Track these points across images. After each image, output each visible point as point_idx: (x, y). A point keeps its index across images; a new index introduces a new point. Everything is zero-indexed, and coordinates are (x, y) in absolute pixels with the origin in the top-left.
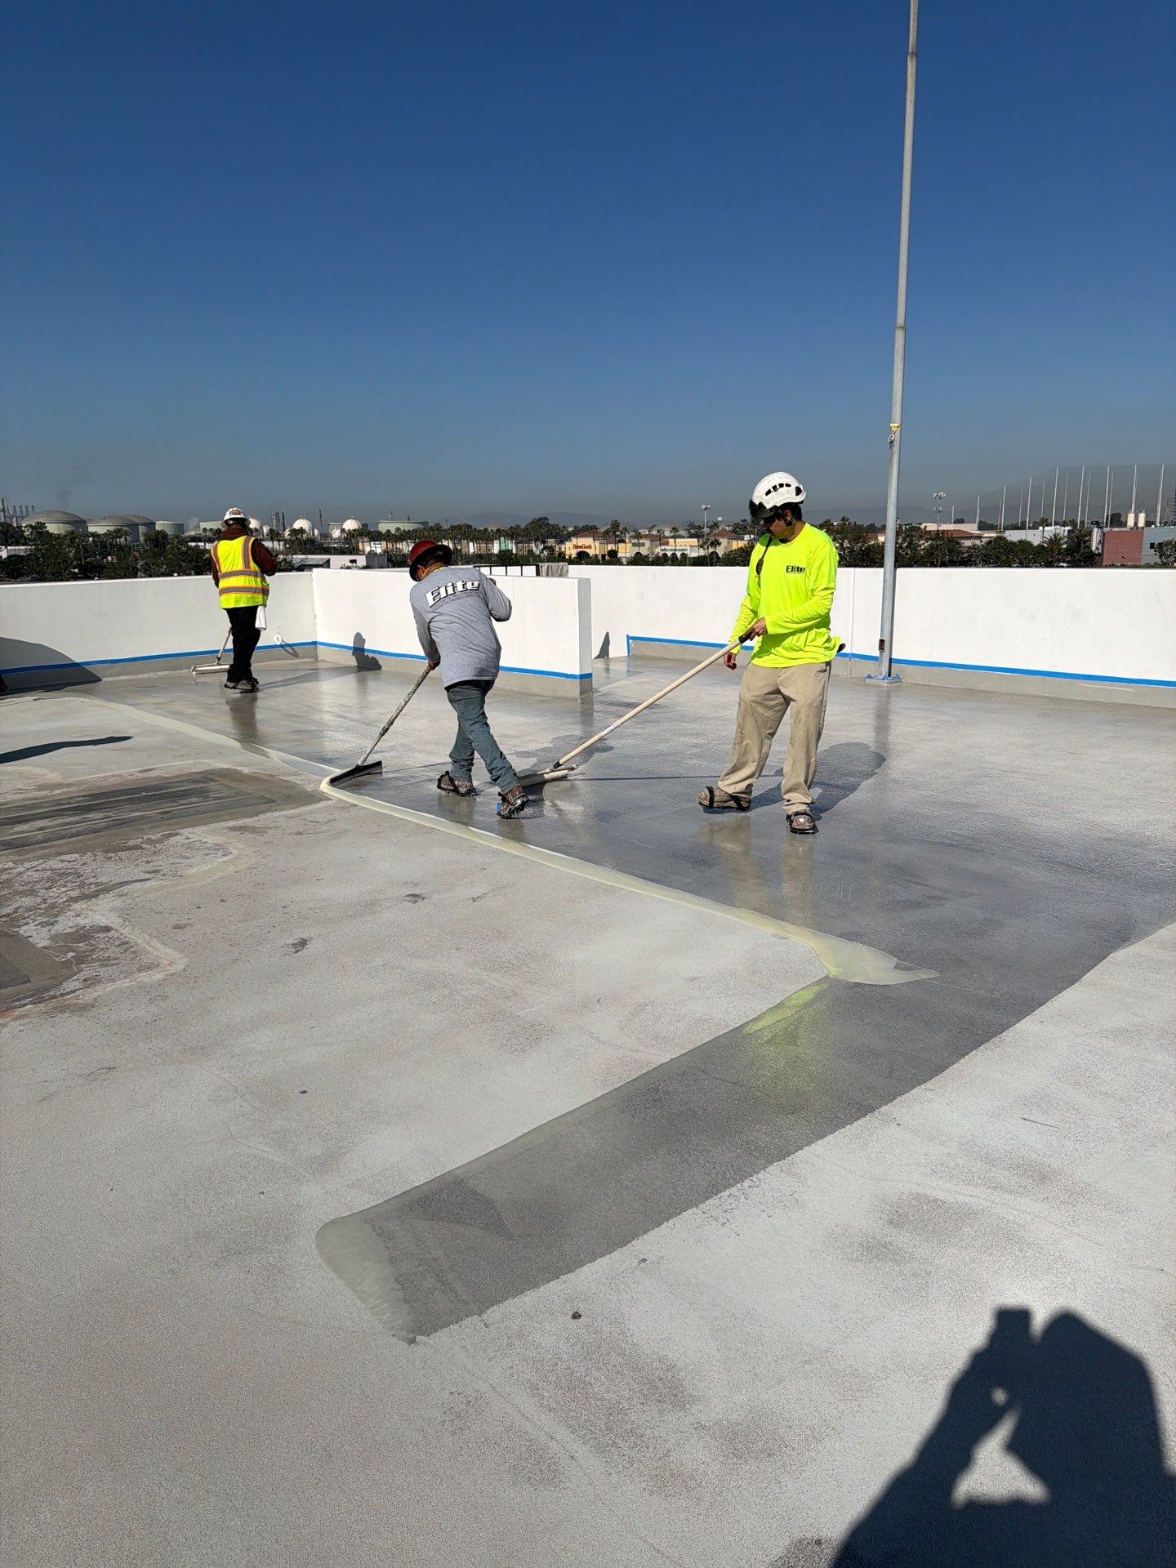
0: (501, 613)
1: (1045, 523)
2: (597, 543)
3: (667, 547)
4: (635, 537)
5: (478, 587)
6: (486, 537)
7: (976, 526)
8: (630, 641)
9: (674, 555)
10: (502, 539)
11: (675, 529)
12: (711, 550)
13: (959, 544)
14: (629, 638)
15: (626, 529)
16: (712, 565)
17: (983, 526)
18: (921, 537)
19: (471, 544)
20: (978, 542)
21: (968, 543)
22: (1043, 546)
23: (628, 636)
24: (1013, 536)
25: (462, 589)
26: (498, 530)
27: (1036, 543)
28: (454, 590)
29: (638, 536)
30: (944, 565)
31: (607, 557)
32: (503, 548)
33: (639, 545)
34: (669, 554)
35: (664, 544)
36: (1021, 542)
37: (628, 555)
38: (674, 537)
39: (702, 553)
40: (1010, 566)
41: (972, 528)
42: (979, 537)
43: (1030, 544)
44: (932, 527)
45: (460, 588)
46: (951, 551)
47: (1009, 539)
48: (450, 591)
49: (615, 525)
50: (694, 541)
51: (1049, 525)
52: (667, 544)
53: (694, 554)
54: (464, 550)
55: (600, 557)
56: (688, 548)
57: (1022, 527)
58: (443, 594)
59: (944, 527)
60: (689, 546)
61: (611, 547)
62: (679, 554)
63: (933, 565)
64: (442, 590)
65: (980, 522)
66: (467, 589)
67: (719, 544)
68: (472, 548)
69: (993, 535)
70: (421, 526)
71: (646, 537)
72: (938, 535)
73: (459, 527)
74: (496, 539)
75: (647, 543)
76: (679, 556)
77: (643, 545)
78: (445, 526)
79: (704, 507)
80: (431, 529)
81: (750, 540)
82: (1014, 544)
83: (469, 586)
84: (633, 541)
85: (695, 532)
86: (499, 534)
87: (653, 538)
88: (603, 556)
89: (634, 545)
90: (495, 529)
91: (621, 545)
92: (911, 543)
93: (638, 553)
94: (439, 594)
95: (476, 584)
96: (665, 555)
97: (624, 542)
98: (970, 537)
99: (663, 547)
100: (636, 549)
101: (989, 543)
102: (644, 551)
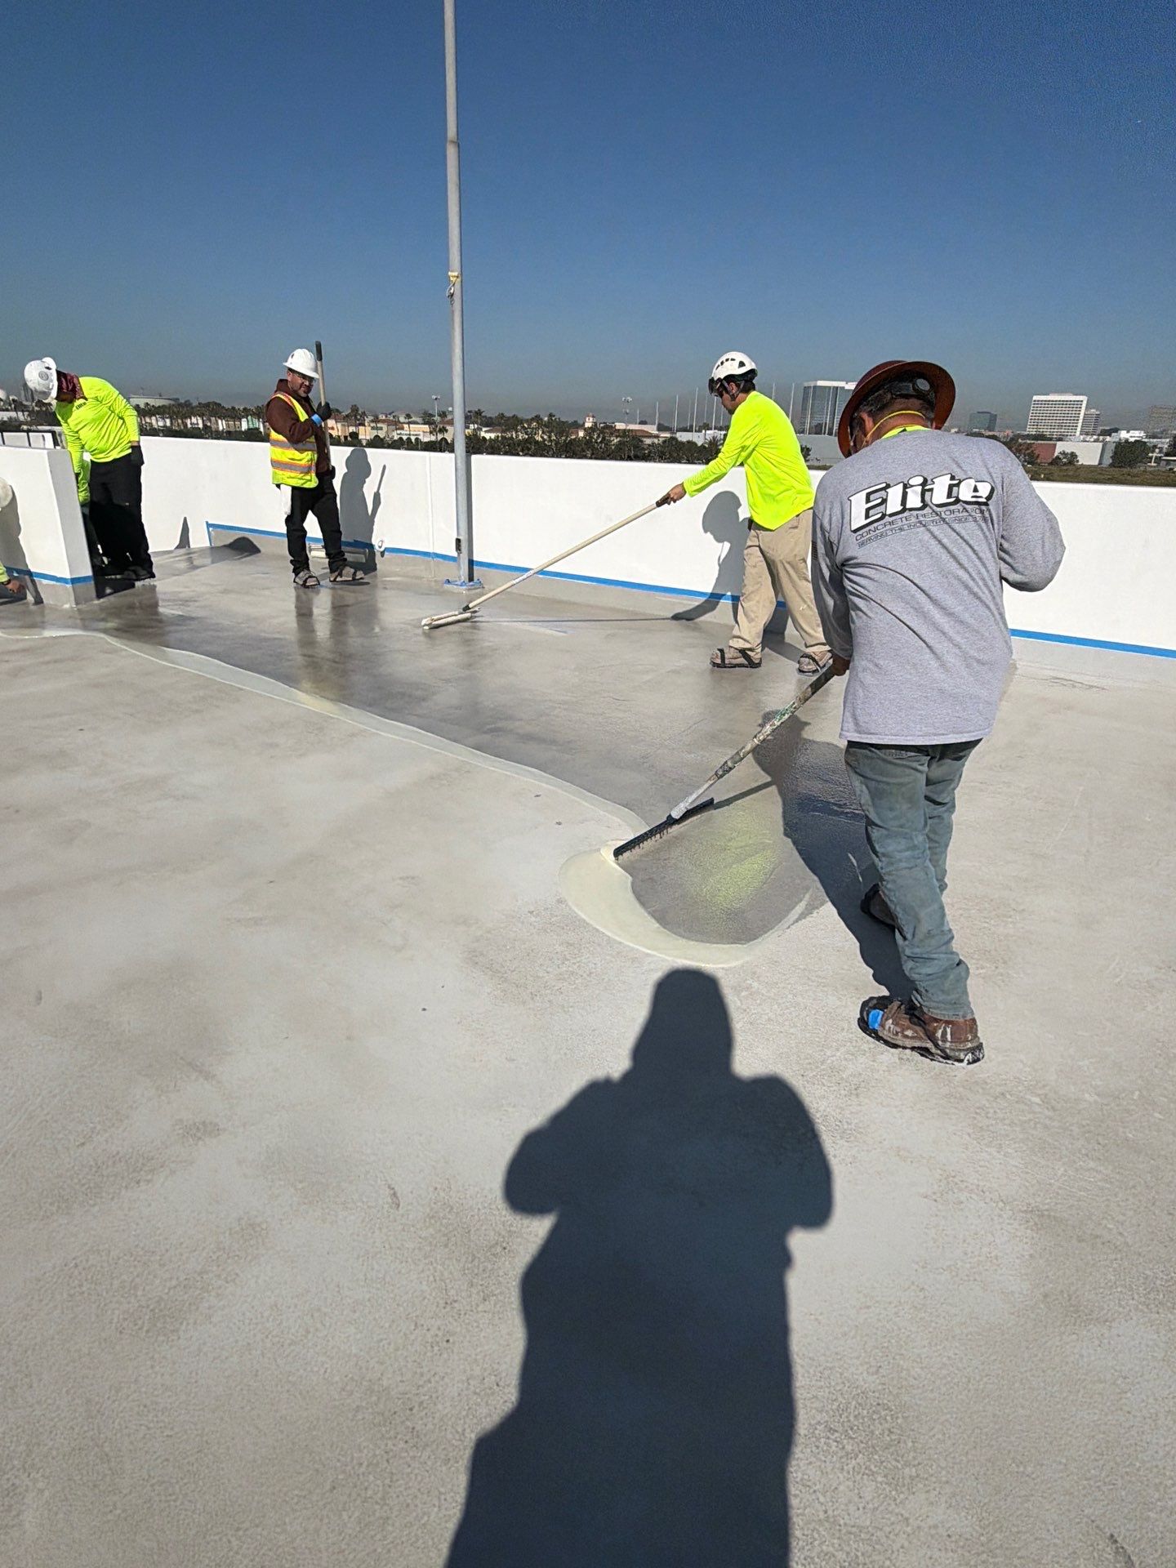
0: (1029, 567)
1: (707, 427)
2: (339, 425)
3: (402, 432)
4: (372, 421)
5: (989, 498)
6: (234, 415)
7: (655, 427)
8: (211, 529)
9: (409, 439)
10: (249, 417)
11: (408, 416)
12: (440, 437)
13: (642, 441)
14: (209, 525)
15: (364, 413)
16: (441, 451)
17: (661, 428)
18: (612, 434)
19: (220, 421)
20: (656, 441)
21: (648, 441)
22: (705, 447)
23: (207, 523)
24: (683, 437)
25: (945, 500)
26: (245, 409)
27: (699, 444)
28: (923, 500)
29: (376, 420)
30: (630, 459)
31: (349, 439)
32: (251, 426)
33: (377, 429)
34: (405, 438)
35: (399, 429)
36: (689, 442)
37: (368, 438)
38: (409, 423)
39: (433, 438)
40: (680, 462)
41: (652, 429)
42: (657, 437)
43: (695, 444)
44: (620, 426)
45: (939, 495)
46: (636, 447)
47: (679, 439)
48: (914, 501)
49: (355, 409)
50: (426, 428)
51: (711, 429)
52: (403, 429)
53: (426, 439)
54: (214, 427)
55: (343, 439)
56: (421, 433)
57: (690, 430)
58: (894, 505)
59: (632, 427)
60: (421, 432)
61: (352, 429)
62: (413, 438)
63: (622, 459)
64: (895, 494)
65: (659, 424)
66: (958, 501)
67: (447, 431)
68: (222, 425)
69: (668, 435)
70: (172, 402)
71: (383, 421)
72: (624, 433)
73: (208, 405)
74: (243, 417)
75: (384, 426)
76: (413, 441)
77: (381, 429)
78: (195, 403)
79: (434, 397)
80: (180, 405)
81: (474, 429)
82: (682, 443)
83: (965, 493)
84: (373, 425)
85: (427, 419)
86: (247, 412)
87: (389, 423)
88: (346, 437)
89: (373, 428)
90: (241, 408)
91: (361, 428)
92: (604, 438)
93: (377, 436)
94: (884, 501)
95: (984, 490)
96: (401, 439)
97: (363, 425)
98: (650, 436)
99: (399, 432)
100: (375, 433)
101: (664, 442)
102: (382, 434)
